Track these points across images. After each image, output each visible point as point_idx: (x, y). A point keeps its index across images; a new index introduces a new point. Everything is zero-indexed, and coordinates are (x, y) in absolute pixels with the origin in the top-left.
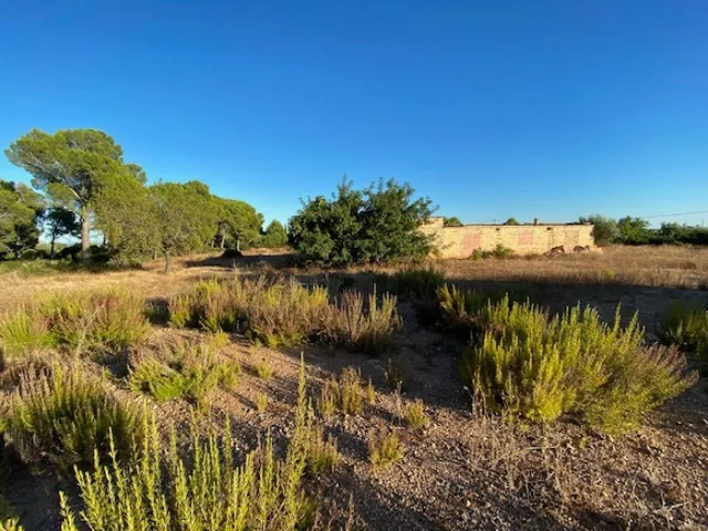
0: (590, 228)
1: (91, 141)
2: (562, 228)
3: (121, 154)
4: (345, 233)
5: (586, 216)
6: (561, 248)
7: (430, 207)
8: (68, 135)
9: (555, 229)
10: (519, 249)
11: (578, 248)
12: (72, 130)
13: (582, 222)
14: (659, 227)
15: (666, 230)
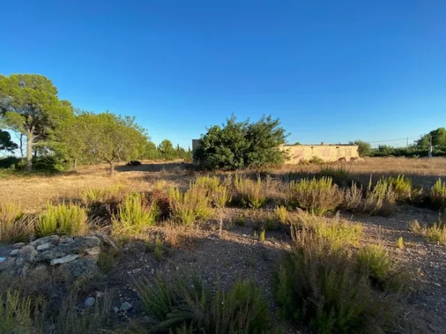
0: (357, 147)
1: (36, 82)
2: (343, 147)
3: (57, 92)
4: (239, 149)
5: (353, 141)
6: (344, 158)
7: (285, 134)
8: (20, 77)
9: (340, 147)
10: (326, 159)
11: (352, 159)
12: (23, 74)
13: (351, 144)
14: (377, 147)
15: (381, 149)
